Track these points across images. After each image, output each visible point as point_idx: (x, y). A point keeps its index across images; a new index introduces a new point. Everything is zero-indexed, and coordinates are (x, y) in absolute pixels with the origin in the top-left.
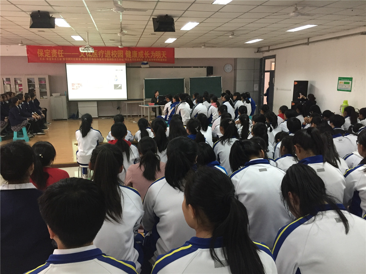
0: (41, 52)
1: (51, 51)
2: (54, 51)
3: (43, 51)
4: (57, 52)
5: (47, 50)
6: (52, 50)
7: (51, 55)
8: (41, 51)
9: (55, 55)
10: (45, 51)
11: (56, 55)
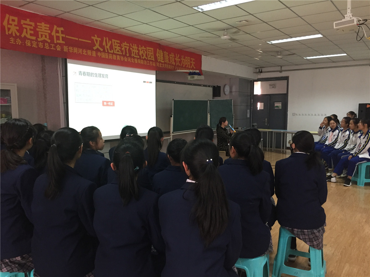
0: (13, 23)
1: (36, 26)
2: (43, 27)
3: (19, 21)
4: (51, 29)
5: (28, 20)
6: (38, 24)
7: (36, 34)
8: (13, 20)
9: (46, 37)
10: (23, 22)
11: (48, 37)
